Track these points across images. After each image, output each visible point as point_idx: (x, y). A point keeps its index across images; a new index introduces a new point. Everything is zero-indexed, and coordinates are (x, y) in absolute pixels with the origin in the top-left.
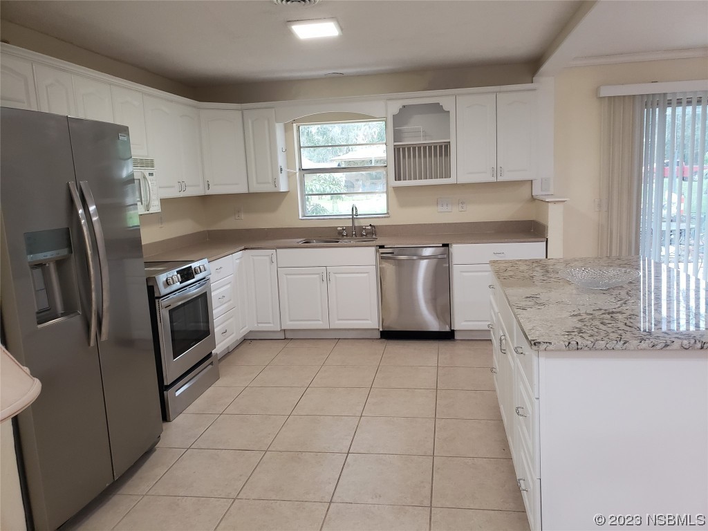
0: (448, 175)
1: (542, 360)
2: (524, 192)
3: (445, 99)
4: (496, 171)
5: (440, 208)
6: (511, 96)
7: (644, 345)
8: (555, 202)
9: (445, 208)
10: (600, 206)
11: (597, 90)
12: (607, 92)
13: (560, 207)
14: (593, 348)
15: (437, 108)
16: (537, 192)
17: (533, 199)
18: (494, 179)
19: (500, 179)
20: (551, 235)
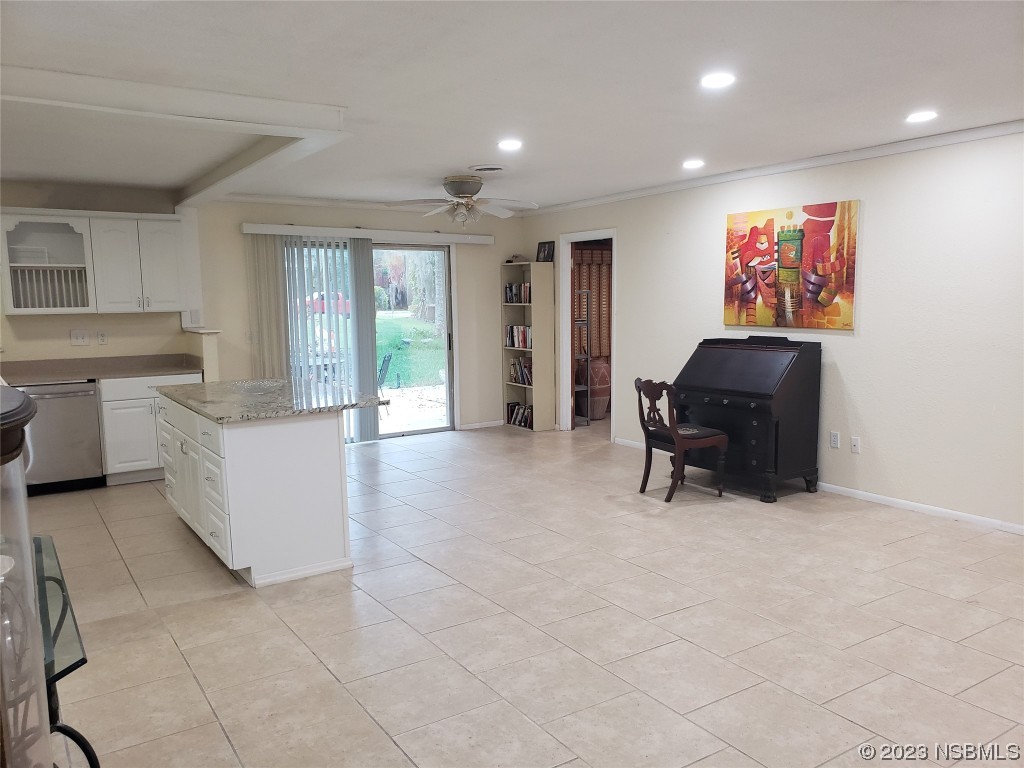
0: (85, 303)
1: (225, 431)
2: (174, 323)
3: (78, 220)
4: (142, 302)
5: (74, 341)
6: (152, 225)
7: (288, 413)
8: (208, 334)
9: (80, 342)
10: (251, 339)
11: (240, 225)
12: (249, 229)
13: (213, 339)
14: (258, 419)
15: (67, 229)
16: (186, 324)
17: (183, 331)
18: (140, 310)
19: (147, 310)
20: (207, 365)
